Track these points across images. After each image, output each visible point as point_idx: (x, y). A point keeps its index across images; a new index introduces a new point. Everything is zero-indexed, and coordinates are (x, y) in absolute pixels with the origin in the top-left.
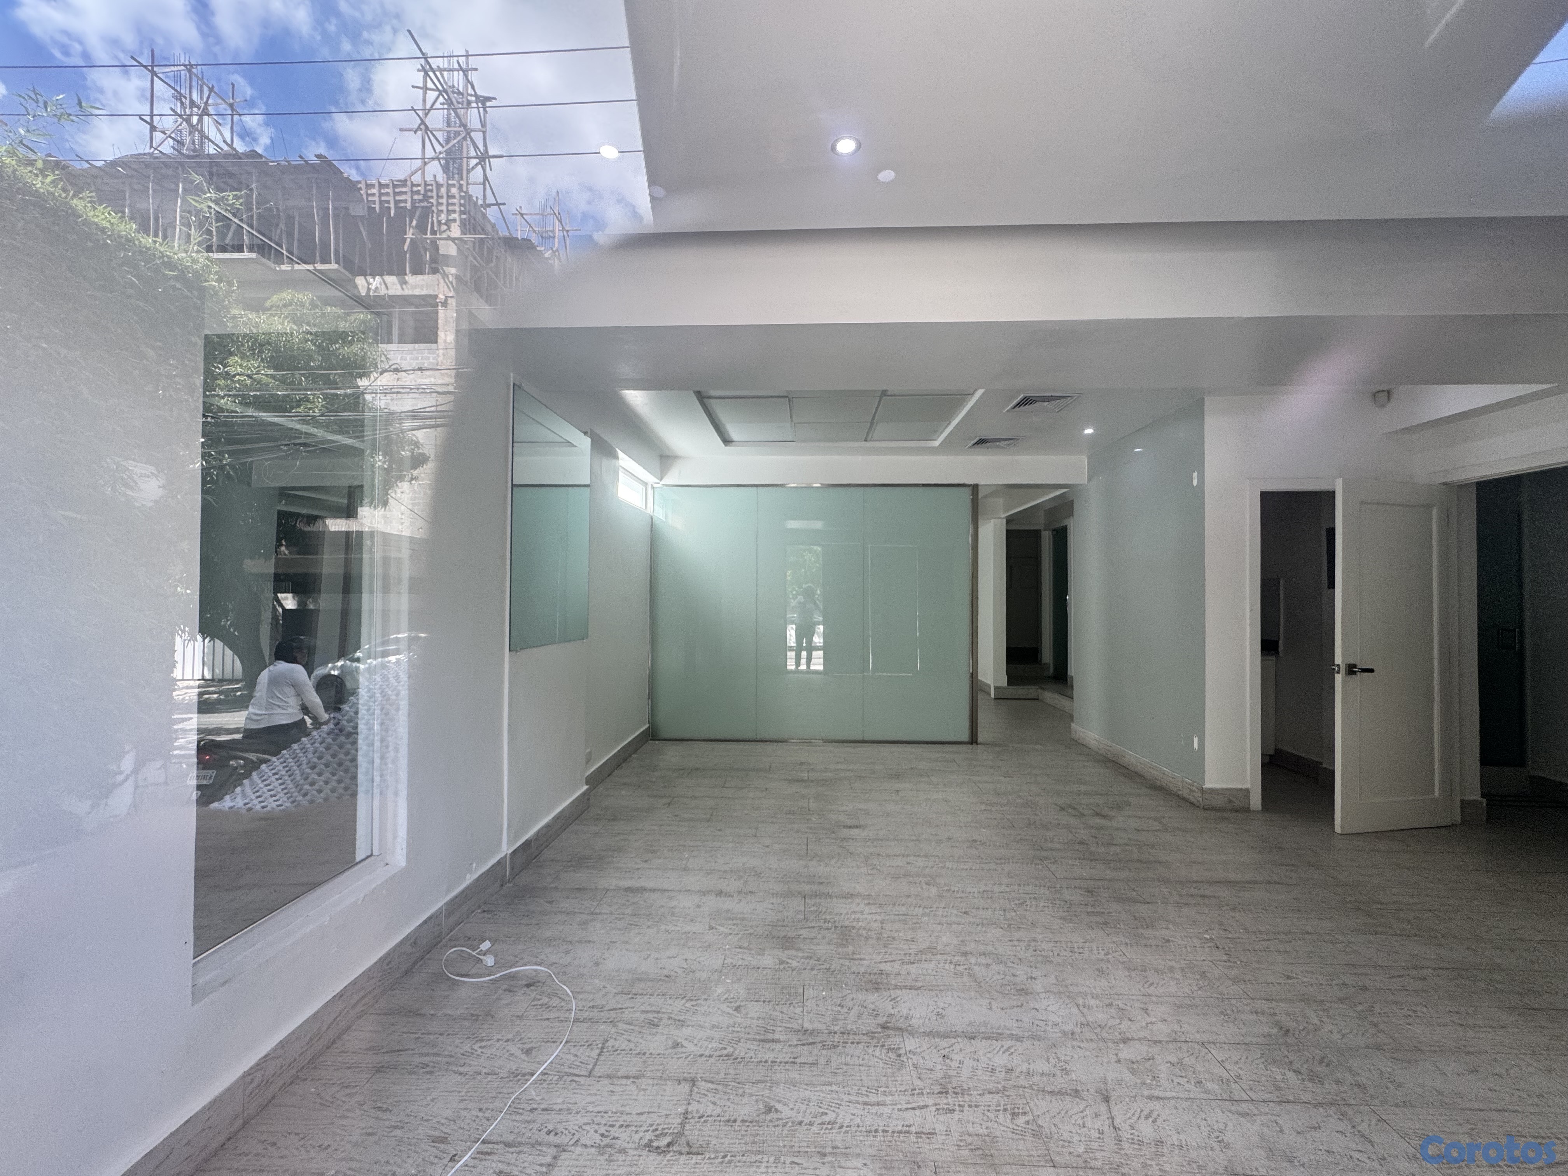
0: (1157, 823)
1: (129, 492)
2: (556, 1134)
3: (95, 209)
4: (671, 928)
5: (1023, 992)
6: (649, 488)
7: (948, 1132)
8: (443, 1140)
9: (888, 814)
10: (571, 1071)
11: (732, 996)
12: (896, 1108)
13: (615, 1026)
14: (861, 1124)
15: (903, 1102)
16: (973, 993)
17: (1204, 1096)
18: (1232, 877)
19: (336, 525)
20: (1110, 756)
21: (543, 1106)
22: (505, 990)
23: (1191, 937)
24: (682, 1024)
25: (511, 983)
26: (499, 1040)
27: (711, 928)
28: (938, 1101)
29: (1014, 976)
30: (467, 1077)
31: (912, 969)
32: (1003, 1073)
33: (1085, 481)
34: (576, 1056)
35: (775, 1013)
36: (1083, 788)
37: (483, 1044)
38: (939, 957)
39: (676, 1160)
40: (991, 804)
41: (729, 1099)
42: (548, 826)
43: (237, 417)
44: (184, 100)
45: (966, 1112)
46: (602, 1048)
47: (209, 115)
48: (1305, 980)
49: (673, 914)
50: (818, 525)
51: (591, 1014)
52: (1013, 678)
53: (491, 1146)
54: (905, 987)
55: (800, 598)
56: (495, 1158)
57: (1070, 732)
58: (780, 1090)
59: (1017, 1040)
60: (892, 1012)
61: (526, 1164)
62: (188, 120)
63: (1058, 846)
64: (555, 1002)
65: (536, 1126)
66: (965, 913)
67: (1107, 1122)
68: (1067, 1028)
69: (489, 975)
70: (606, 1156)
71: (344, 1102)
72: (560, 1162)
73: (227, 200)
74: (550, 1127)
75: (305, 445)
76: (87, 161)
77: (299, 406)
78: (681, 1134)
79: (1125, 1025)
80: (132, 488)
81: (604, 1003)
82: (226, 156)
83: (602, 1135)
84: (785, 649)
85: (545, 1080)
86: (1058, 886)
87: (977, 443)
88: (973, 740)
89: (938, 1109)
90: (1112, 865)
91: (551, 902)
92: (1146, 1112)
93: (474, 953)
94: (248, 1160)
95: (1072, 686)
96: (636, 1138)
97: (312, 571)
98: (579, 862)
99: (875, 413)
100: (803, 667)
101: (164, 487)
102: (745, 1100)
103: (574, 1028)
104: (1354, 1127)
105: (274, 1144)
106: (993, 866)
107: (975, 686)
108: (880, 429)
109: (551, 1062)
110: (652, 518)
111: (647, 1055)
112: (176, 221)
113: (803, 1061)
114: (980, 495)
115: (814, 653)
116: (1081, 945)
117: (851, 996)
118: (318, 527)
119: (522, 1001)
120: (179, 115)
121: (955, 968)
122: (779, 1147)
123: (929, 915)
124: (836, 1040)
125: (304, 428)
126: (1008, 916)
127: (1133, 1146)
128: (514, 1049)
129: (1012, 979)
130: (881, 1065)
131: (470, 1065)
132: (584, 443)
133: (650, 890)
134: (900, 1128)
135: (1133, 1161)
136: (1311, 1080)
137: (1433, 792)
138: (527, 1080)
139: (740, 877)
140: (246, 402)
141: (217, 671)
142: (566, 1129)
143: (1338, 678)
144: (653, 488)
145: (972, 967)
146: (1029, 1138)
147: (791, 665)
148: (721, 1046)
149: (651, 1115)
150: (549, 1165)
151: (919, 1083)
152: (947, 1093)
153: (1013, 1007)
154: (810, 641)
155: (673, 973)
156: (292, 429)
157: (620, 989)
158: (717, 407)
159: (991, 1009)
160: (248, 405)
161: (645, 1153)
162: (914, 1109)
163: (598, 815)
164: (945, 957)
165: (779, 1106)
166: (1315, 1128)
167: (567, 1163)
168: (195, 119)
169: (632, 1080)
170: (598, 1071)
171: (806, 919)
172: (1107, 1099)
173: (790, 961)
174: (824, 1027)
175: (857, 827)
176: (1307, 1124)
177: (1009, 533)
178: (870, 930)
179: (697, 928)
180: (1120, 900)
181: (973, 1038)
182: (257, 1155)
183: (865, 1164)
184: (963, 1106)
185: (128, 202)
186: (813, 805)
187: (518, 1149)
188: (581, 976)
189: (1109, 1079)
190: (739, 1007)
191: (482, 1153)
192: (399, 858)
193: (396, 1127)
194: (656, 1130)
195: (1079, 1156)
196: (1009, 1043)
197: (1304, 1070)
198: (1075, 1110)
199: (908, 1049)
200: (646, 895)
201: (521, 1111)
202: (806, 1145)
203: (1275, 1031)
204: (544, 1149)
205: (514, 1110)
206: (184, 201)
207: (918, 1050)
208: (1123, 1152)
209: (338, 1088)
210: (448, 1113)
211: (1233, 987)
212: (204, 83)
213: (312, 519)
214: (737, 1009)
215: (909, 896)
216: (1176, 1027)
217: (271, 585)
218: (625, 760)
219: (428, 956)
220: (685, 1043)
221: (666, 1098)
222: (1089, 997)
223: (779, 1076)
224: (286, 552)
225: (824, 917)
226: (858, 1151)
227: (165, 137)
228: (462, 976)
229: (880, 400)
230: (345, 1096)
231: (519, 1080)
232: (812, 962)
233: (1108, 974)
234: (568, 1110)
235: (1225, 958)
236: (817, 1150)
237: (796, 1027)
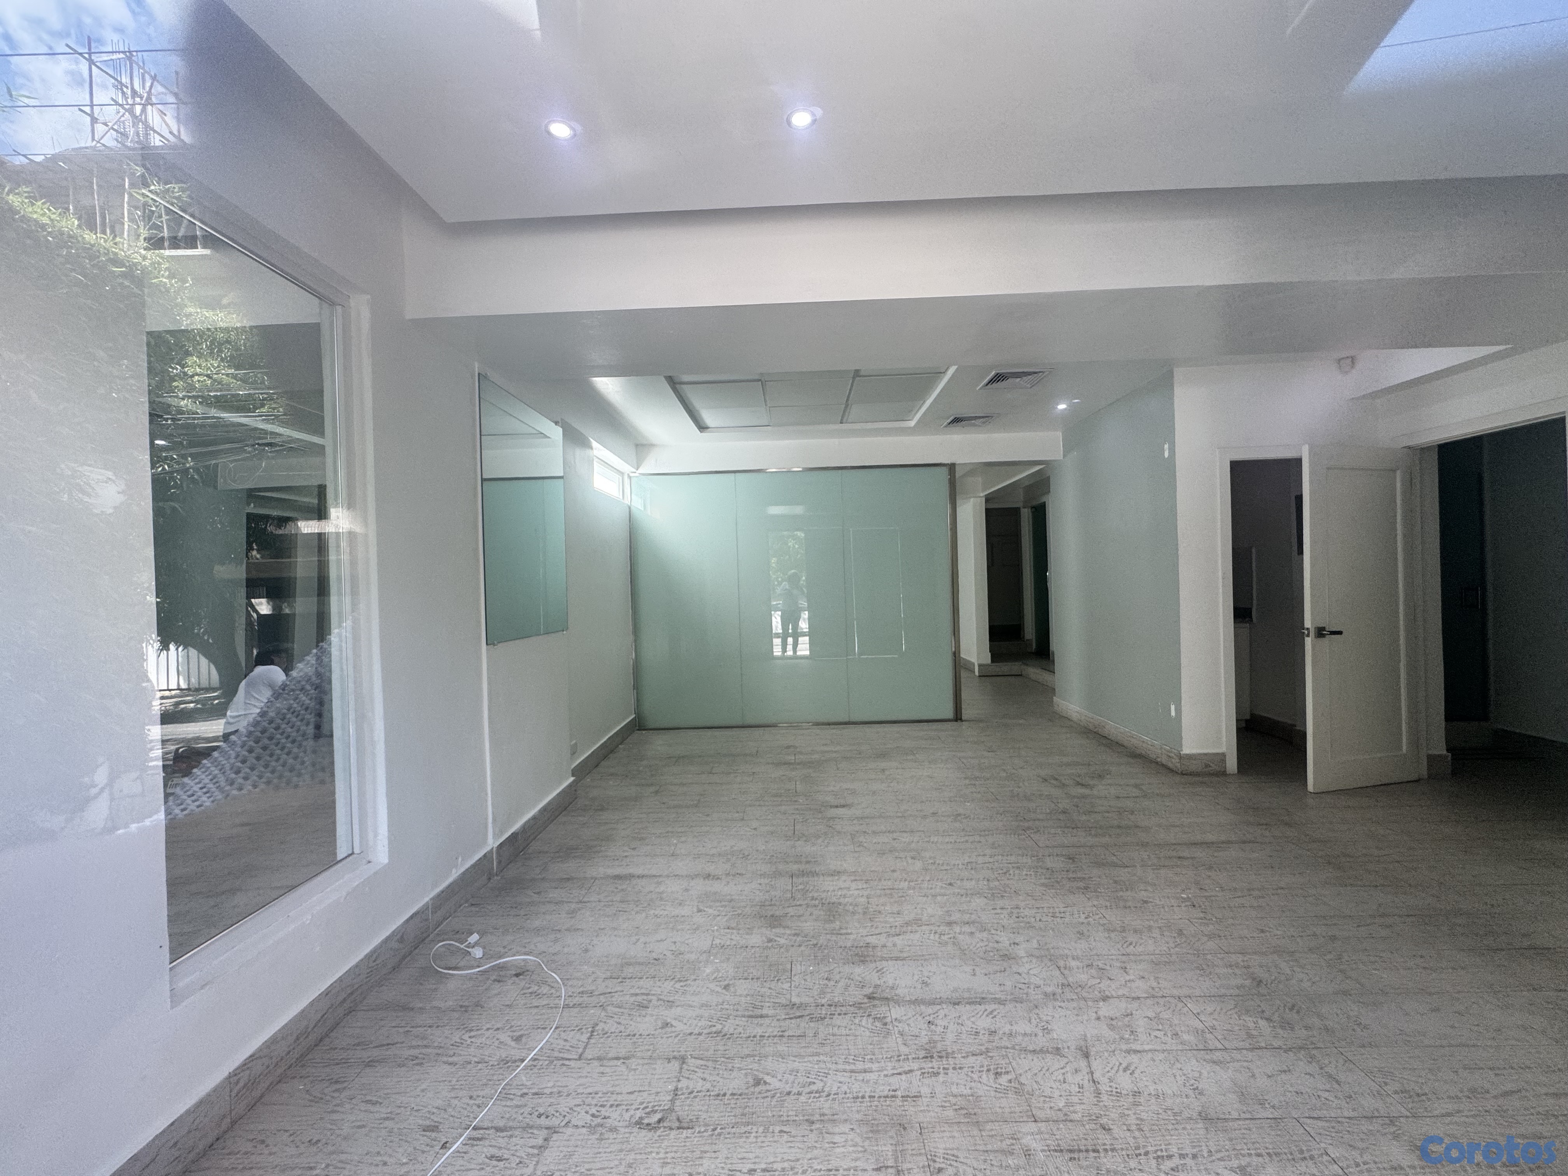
0: (1134, 790)
1: (86, 499)
2: (547, 1117)
3: (33, 204)
4: (658, 912)
5: (1006, 957)
6: (626, 477)
7: (933, 1095)
8: (434, 1128)
9: (874, 793)
10: (561, 1055)
11: (720, 975)
12: (883, 1074)
13: (604, 1009)
14: (848, 1091)
15: (889, 1068)
16: (957, 961)
17: (1180, 1047)
18: (1210, 837)
19: (307, 527)
20: (1091, 727)
21: (533, 1091)
22: (495, 980)
23: (1168, 897)
24: (670, 1004)
25: (500, 974)
26: (488, 1029)
27: (699, 911)
28: (923, 1065)
29: (997, 942)
30: (457, 1066)
31: (898, 940)
32: (986, 1036)
33: (1060, 457)
34: (566, 1040)
35: (763, 990)
36: (1065, 760)
37: (472, 1034)
38: (924, 928)
39: (667, 1135)
40: (976, 778)
41: (718, 1074)
42: (534, 818)
43: (199, 418)
44: (125, 89)
45: (950, 1074)
46: (592, 1032)
47: (152, 105)
48: (1279, 933)
49: (661, 899)
50: (799, 510)
51: (581, 1000)
52: (996, 656)
53: (481, 1132)
54: (891, 958)
55: (786, 585)
56: (487, 1143)
57: (1053, 706)
58: (770, 1064)
59: (999, 1003)
60: (878, 983)
61: (518, 1147)
62: (131, 111)
63: (1041, 817)
64: (545, 989)
65: (527, 1110)
66: (950, 884)
67: (1087, 1077)
68: (1049, 990)
69: (479, 967)
70: (597, 1136)
71: (333, 1097)
72: (551, 1143)
73: (173, 192)
74: (541, 1110)
75: (270, 445)
76: (24, 156)
77: (263, 406)
78: (671, 1110)
79: (1105, 983)
80: (89, 495)
81: (594, 988)
82: (173, 147)
83: (593, 1115)
84: (771, 635)
85: (535, 1066)
86: (1040, 854)
87: (953, 422)
88: (958, 717)
89: (923, 1073)
90: (1093, 832)
91: (539, 893)
92: (1124, 1065)
93: (462, 946)
94: (237, 1159)
95: (1053, 661)
96: (627, 1116)
97: (285, 575)
98: (567, 852)
99: (850, 393)
100: (790, 653)
101: (123, 492)
102: (735, 1073)
103: (564, 1013)
104: (1321, 1068)
105: (263, 1142)
106: (977, 838)
107: (958, 664)
108: (855, 411)
109: (542, 1048)
110: (630, 508)
111: (637, 1036)
112: (123, 218)
113: (791, 1034)
114: (957, 475)
115: (800, 639)
116: (1062, 910)
117: (837, 970)
118: (289, 529)
119: (511, 990)
120: (120, 105)
121: (940, 938)
122: (767, 1117)
123: (914, 888)
124: (824, 1012)
125: (269, 427)
126: (992, 885)
127: (1111, 1098)
128: (504, 1037)
129: (996, 945)
130: (868, 1033)
131: (461, 1055)
132: (556, 433)
133: (638, 877)
134: (886, 1093)
135: (1112, 1112)
136: (1282, 1028)
137: (1400, 749)
138: (518, 1066)
139: (728, 860)
140: (206, 401)
141: (193, 680)
142: (557, 1111)
143: (1308, 641)
144: (630, 477)
145: (957, 935)
146: (1011, 1095)
147: (777, 651)
148: (710, 1024)
149: (641, 1094)
150: (541, 1147)
151: (904, 1050)
152: (932, 1057)
153: (996, 972)
154: (796, 626)
155: (661, 956)
156: (256, 429)
157: (609, 974)
158: (691, 393)
159: (974, 975)
160: (210, 405)
161: (636, 1130)
162: (900, 1074)
163: (586, 805)
164: (932, 927)
165: (768, 1079)
166: (1285, 1071)
167: (558, 1143)
168: (138, 109)
169: (622, 1061)
170: (589, 1054)
171: (793, 898)
172: (1087, 1056)
173: (778, 939)
174: (812, 1000)
175: (843, 806)
176: (1276, 1068)
177: (988, 511)
178: (856, 905)
179: (685, 911)
180: (1099, 864)
181: (958, 1004)
182: (246, 1153)
183: (852, 1129)
184: (948, 1069)
185: (71, 197)
186: (799, 787)
187: (509, 1133)
188: (570, 963)
189: (1089, 1036)
190: (728, 985)
191: (474, 1139)
192: (381, 855)
193: (387, 1119)
194: (647, 1107)
195: (1060, 1110)
196: (993, 1006)
197: (1276, 1017)
198: (1057, 1066)
199: (894, 1017)
200: (634, 881)
201: (512, 1096)
202: (794, 1113)
203: (1248, 982)
204: (535, 1131)
205: (505, 1096)
206: (131, 195)
207: (904, 1018)
208: (1101, 1104)
209: (327, 1084)
210: (439, 1103)
211: (1209, 943)
212: (146, 72)
213: (283, 521)
214: (726, 987)
215: (894, 871)
216: (1155, 984)
217: (243, 591)
218: (612, 751)
219: (417, 951)
220: (674, 1023)
221: (656, 1077)
222: (1070, 959)
223: (769, 1050)
224: (258, 556)
225: (811, 895)
226: (845, 1117)
227: (107, 128)
228: (450, 969)
229: (853, 382)
230: (334, 1092)
231: (508, 1067)
232: (799, 939)
233: (1089, 936)
234: (559, 1092)
235: (1202, 915)
236: (806, 1117)
237: (784, 1002)
